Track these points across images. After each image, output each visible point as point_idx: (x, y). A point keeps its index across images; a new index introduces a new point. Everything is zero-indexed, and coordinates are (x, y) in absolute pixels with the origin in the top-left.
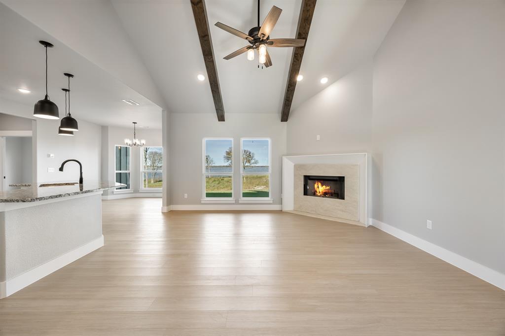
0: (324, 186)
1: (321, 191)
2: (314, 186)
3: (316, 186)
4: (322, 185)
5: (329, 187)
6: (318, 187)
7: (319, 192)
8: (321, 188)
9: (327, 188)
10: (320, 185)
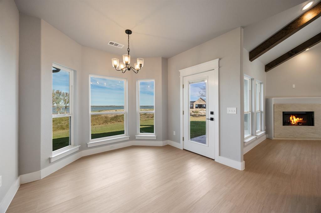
0: (298, 118)
1: (295, 121)
2: (290, 118)
3: (291, 118)
4: (296, 118)
5: (302, 119)
6: (293, 119)
7: (294, 122)
8: (295, 120)
9: (300, 119)
10: (294, 117)
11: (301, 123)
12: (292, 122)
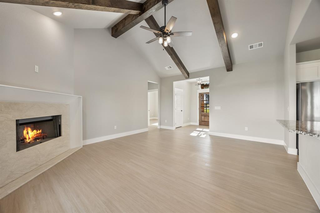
0: (35, 131)
1: (30, 137)
2: (23, 132)
3: (25, 132)
4: (32, 131)
5: (41, 131)
6: (28, 133)
7: (29, 138)
8: (30, 134)
9: (39, 132)
10: (29, 130)
11: (38, 139)
12: (26, 139)
